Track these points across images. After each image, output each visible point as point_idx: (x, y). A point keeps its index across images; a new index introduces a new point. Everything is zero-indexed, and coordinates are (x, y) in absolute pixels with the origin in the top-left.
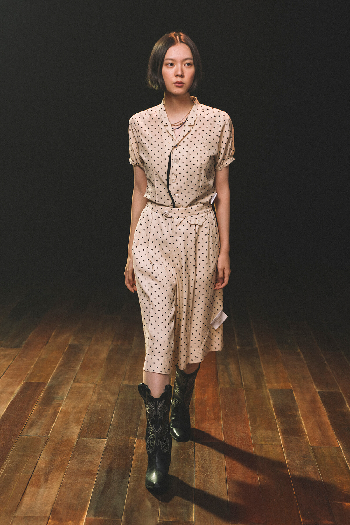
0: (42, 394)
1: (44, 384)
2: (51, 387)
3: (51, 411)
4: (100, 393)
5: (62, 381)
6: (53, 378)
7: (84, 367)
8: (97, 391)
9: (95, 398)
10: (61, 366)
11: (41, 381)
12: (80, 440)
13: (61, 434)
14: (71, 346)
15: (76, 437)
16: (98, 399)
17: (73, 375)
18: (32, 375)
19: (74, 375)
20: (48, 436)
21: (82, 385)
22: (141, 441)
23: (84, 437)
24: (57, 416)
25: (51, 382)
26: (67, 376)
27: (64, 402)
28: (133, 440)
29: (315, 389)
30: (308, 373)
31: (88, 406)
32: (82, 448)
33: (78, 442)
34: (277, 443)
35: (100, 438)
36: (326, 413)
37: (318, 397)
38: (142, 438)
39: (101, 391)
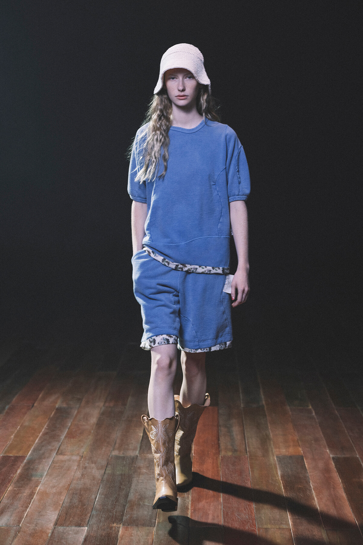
0: (19, 471)
1: (23, 457)
2: (30, 462)
3: (26, 492)
4: (85, 468)
5: (43, 454)
6: (34, 450)
7: (70, 435)
8: (81, 465)
9: (79, 474)
10: (45, 434)
11: (20, 454)
12: (56, 529)
13: (35, 523)
14: (59, 410)
15: (51, 525)
16: (82, 475)
17: (56, 445)
18: (12, 447)
19: (58, 446)
20: (19, 526)
21: (65, 458)
22: (126, 529)
23: (62, 525)
24: (33, 498)
25: (31, 454)
26: (50, 447)
27: (43, 480)
28: (117, 527)
29: (329, 454)
30: (320, 434)
31: (69, 485)
32: (57, 541)
33: (53, 533)
34: (284, 527)
35: (79, 525)
36: (341, 485)
37: (333, 464)
38: (129, 525)
39: (87, 465)
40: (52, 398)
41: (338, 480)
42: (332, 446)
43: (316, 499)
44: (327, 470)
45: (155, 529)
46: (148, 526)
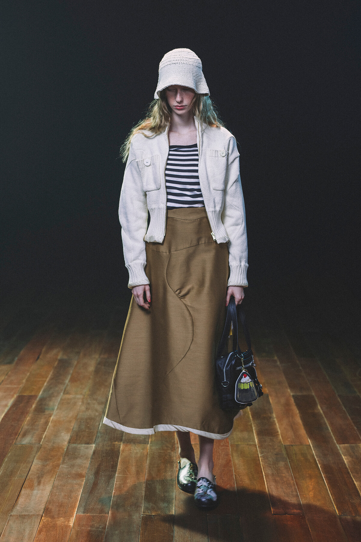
0: (34, 406)
1: (35, 397)
2: (42, 400)
3: (42, 421)
4: (89, 404)
5: (52, 393)
6: (44, 391)
7: (73, 380)
8: (85, 402)
9: (83, 408)
10: (51, 379)
11: (33, 394)
12: (70, 446)
13: (52, 442)
14: (61, 361)
15: (66, 443)
16: (87, 408)
17: (63, 387)
18: (25, 389)
19: (64, 388)
20: (40, 443)
21: (71, 396)
22: (126, 446)
23: (74, 443)
24: (48, 425)
25: (42, 394)
26: (57, 389)
27: (55, 412)
28: (119, 444)
29: (290, 392)
30: (283, 378)
31: (77, 416)
32: (72, 453)
33: (67, 448)
34: (252, 443)
35: (88, 443)
36: (298, 415)
37: (292, 400)
38: (127, 443)
39: (89, 401)
40: (55, 351)
41: (296, 411)
42: (292, 387)
43: (277, 424)
44: (287, 405)
45: (149, 445)
46: (143, 443)
